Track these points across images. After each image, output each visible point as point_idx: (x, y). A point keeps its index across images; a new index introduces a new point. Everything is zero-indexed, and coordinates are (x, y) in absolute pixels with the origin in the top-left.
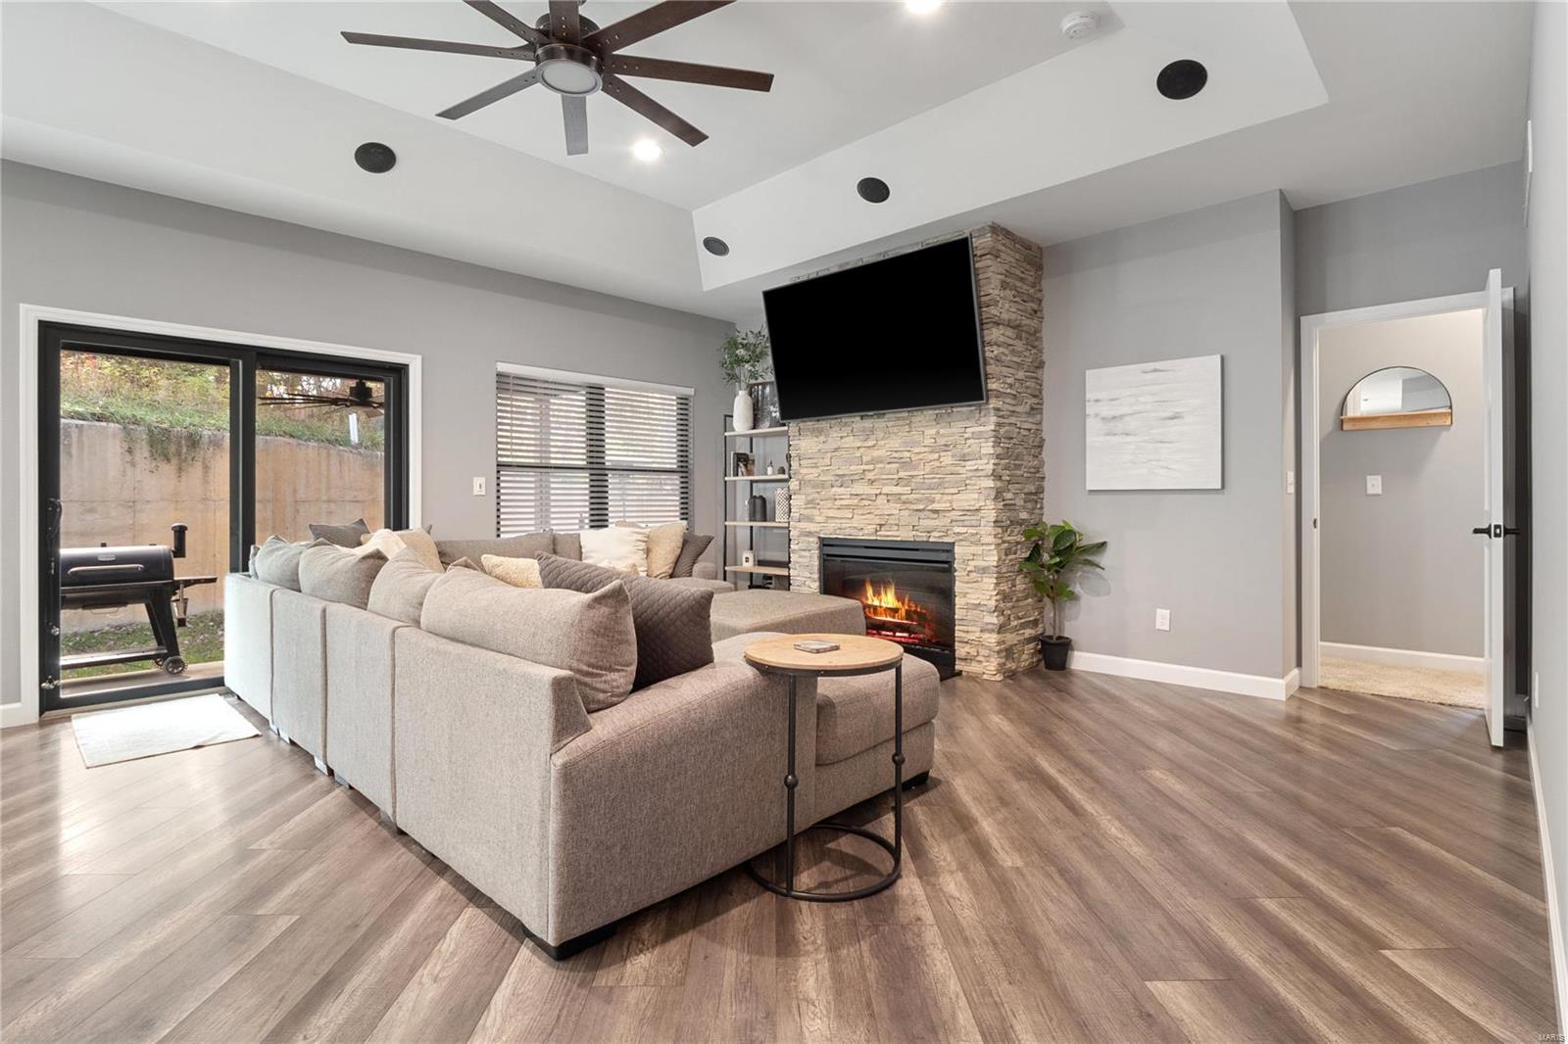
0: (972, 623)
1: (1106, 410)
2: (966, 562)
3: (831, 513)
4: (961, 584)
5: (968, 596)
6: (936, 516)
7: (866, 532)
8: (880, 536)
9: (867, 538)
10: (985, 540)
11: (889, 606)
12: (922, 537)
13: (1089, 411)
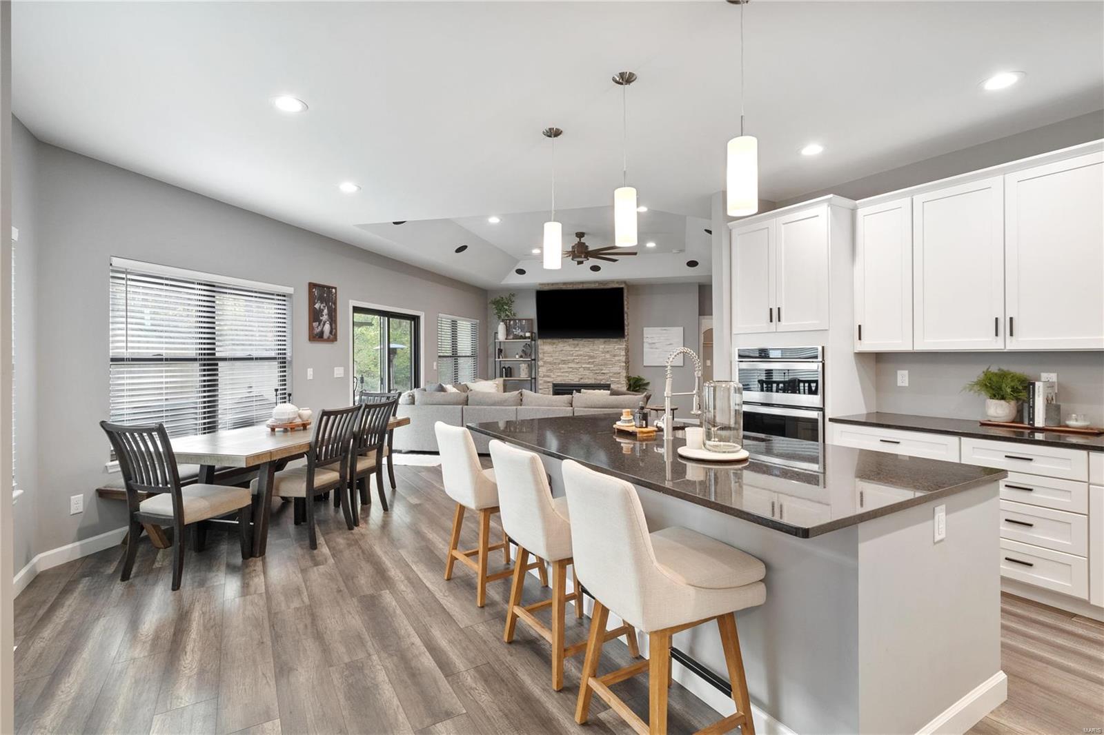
1: (650, 341)
3: (559, 374)
6: (603, 375)
10: (623, 382)
12: (599, 382)
13: (645, 340)
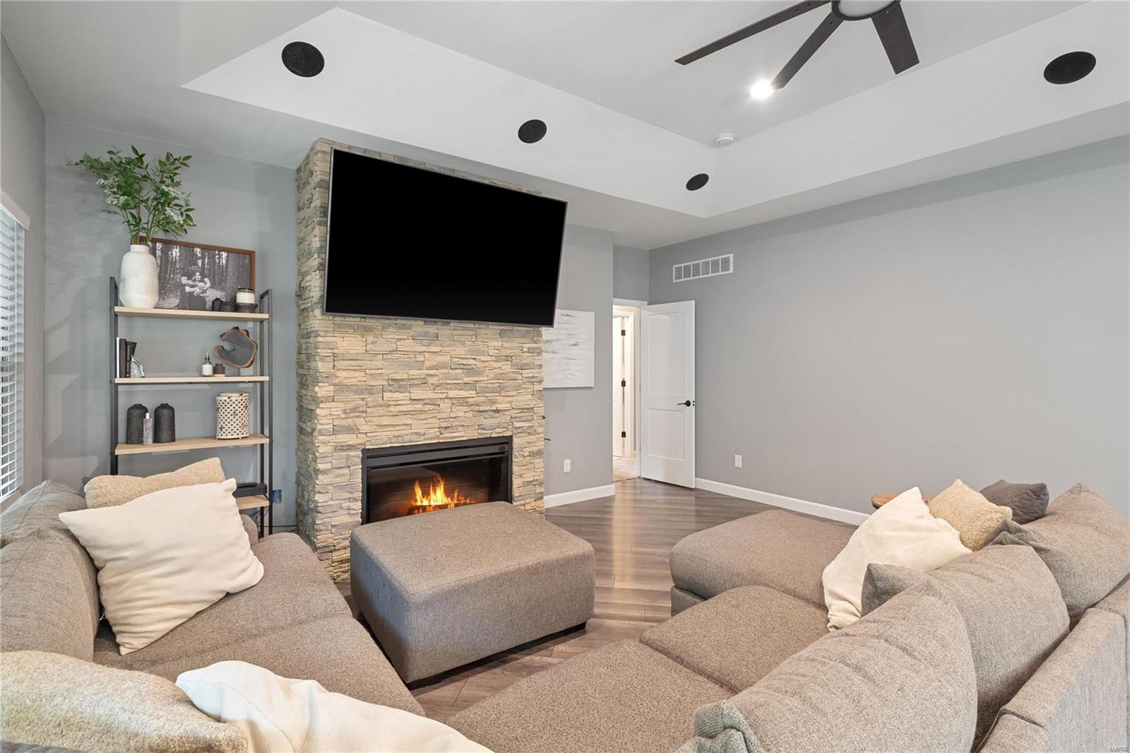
0: (527, 496)
2: (521, 449)
4: (518, 468)
5: (524, 476)
6: (497, 415)
7: (429, 436)
8: (442, 438)
9: (428, 442)
11: (438, 504)
